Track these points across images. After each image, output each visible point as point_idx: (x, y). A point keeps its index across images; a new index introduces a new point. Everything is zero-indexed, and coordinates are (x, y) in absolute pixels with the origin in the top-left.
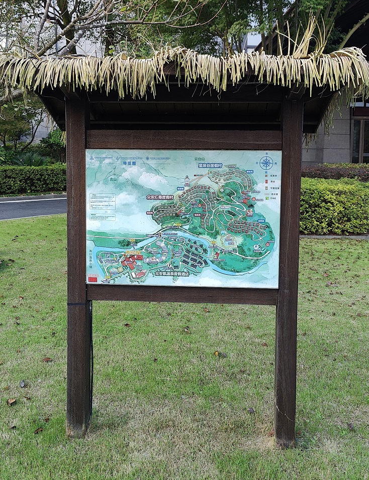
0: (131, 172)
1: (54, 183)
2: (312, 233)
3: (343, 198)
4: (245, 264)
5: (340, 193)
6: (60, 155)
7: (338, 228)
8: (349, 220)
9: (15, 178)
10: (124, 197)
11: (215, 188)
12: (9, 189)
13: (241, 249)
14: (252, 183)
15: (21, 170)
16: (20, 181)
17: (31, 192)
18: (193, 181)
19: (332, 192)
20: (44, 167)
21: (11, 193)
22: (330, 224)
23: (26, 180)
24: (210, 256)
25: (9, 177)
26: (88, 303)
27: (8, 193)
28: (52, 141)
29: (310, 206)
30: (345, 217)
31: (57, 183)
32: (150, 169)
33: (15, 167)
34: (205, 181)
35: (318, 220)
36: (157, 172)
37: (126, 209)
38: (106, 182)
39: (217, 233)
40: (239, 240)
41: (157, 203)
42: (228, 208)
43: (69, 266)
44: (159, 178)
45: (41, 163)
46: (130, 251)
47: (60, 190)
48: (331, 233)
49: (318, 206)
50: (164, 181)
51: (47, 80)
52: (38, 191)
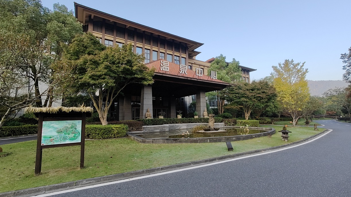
0: (52, 125)
1: (25, 132)
2: (110, 138)
3: (117, 129)
4: (75, 139)
5: (117, 128)
6: (28, 122)
7: (116, 136)
8: (119, 134)
9: (6, 131)
10: (51, 129)
11: (69, 127)
12: (2, 135)
13: (74, 136)
14: (76, 125)
15: (9, 128)
16: (9, 132)
17: (14, 135)
18: (65, 126)
19: (115, 127)
20: (21, 126)
21: (4, 136)
22: (114, 135)
23: (11, 131)
24: (68, 138)
25: (4, 131)
26: (41, 149)
27: (2, 137)
28: (25, 117)
29: (109, 131)
30: (118, 133)
31: (26, 132)
32: (56, 124)
33: (7, 127)
34: (67, 126)
35: (111, 134)
36: (58, 124)
37: (51, 131)
38: (47, 127)
39: (69, 134)
40: (74, 135)
41: (58, 130)
42: (72, 130)
43: (37, 143)
44: (58, 125)
45: (19, 125)
46: (51, 139)
47: (27, 134)
48: (115, 137)
49: (111, 131)
50: (59, 126)
51: (37, 111)
52: (17, 135)
